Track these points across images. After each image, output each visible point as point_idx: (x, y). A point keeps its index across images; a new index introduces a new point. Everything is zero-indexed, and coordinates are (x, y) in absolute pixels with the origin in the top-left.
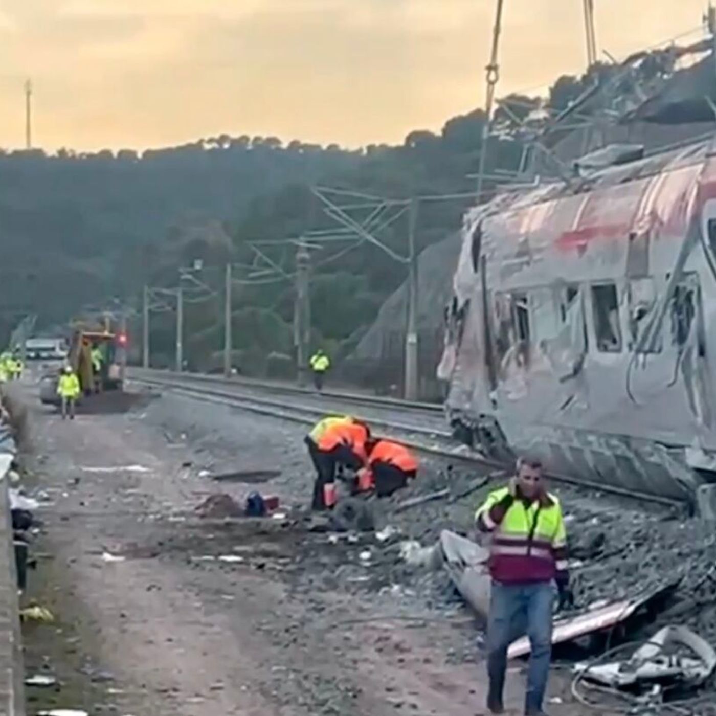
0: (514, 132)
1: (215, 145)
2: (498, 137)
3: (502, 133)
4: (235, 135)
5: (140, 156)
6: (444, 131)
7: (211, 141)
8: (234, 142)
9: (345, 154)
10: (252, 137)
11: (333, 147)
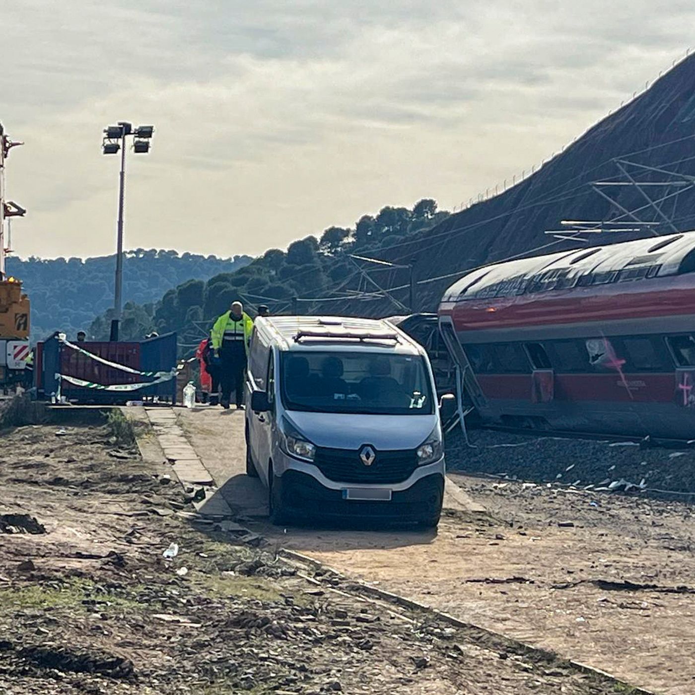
0: (333, 251)
1: (134, 255)
2: (323, 253)
3: (326, 251)
4: (147, 249)
5: (83, 262)
6: (289, 250)
7: (131, 252)
8: (146, 253)
9: (220, 261)
10: (158, 250)
11: (212, 257)
